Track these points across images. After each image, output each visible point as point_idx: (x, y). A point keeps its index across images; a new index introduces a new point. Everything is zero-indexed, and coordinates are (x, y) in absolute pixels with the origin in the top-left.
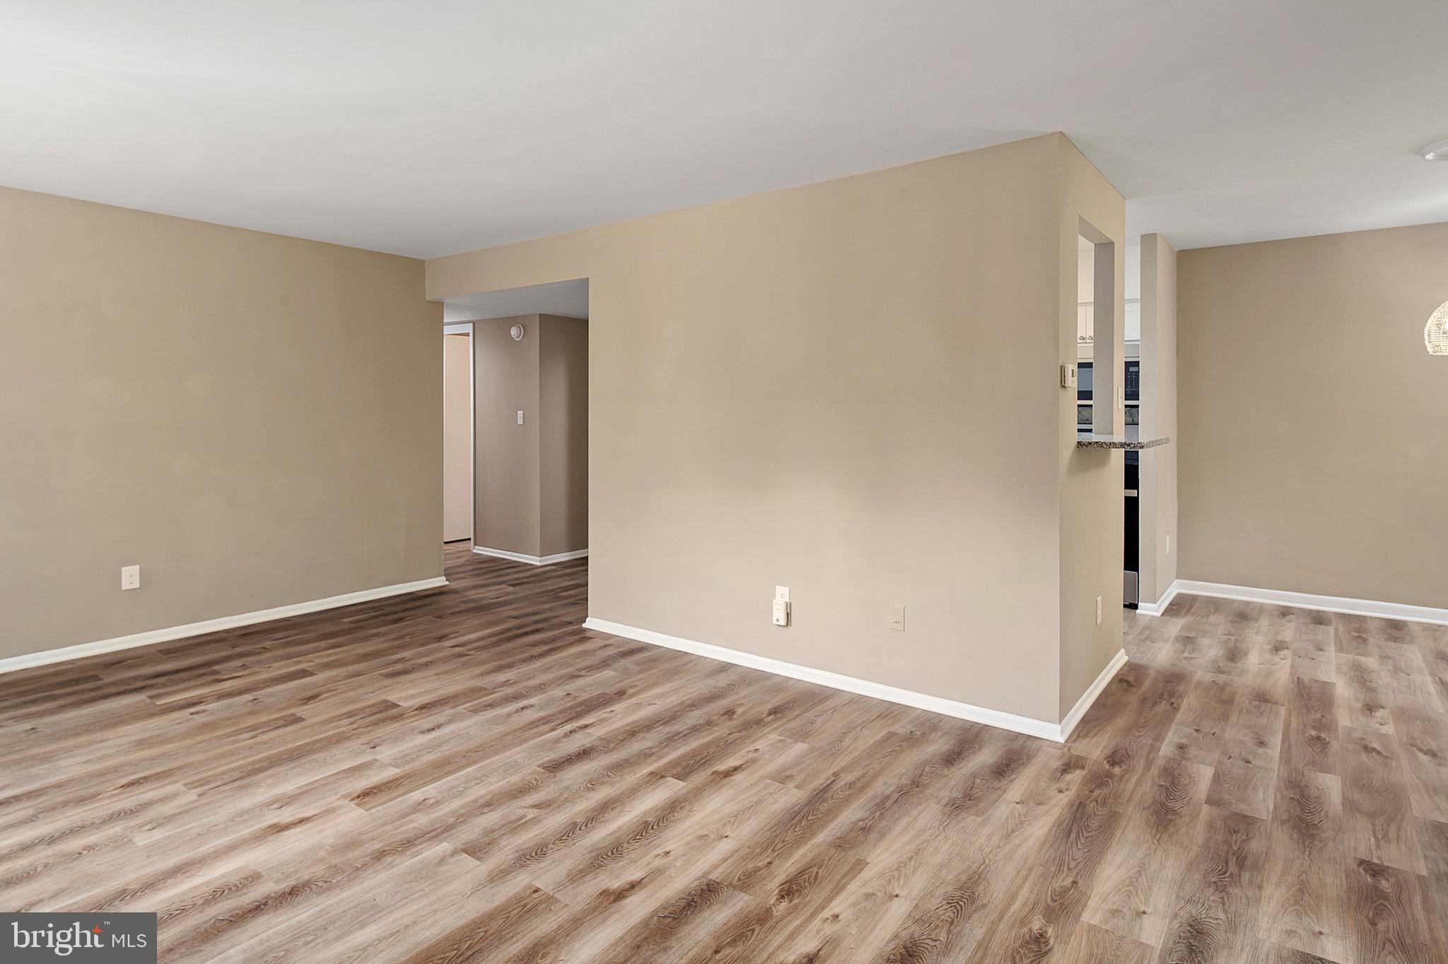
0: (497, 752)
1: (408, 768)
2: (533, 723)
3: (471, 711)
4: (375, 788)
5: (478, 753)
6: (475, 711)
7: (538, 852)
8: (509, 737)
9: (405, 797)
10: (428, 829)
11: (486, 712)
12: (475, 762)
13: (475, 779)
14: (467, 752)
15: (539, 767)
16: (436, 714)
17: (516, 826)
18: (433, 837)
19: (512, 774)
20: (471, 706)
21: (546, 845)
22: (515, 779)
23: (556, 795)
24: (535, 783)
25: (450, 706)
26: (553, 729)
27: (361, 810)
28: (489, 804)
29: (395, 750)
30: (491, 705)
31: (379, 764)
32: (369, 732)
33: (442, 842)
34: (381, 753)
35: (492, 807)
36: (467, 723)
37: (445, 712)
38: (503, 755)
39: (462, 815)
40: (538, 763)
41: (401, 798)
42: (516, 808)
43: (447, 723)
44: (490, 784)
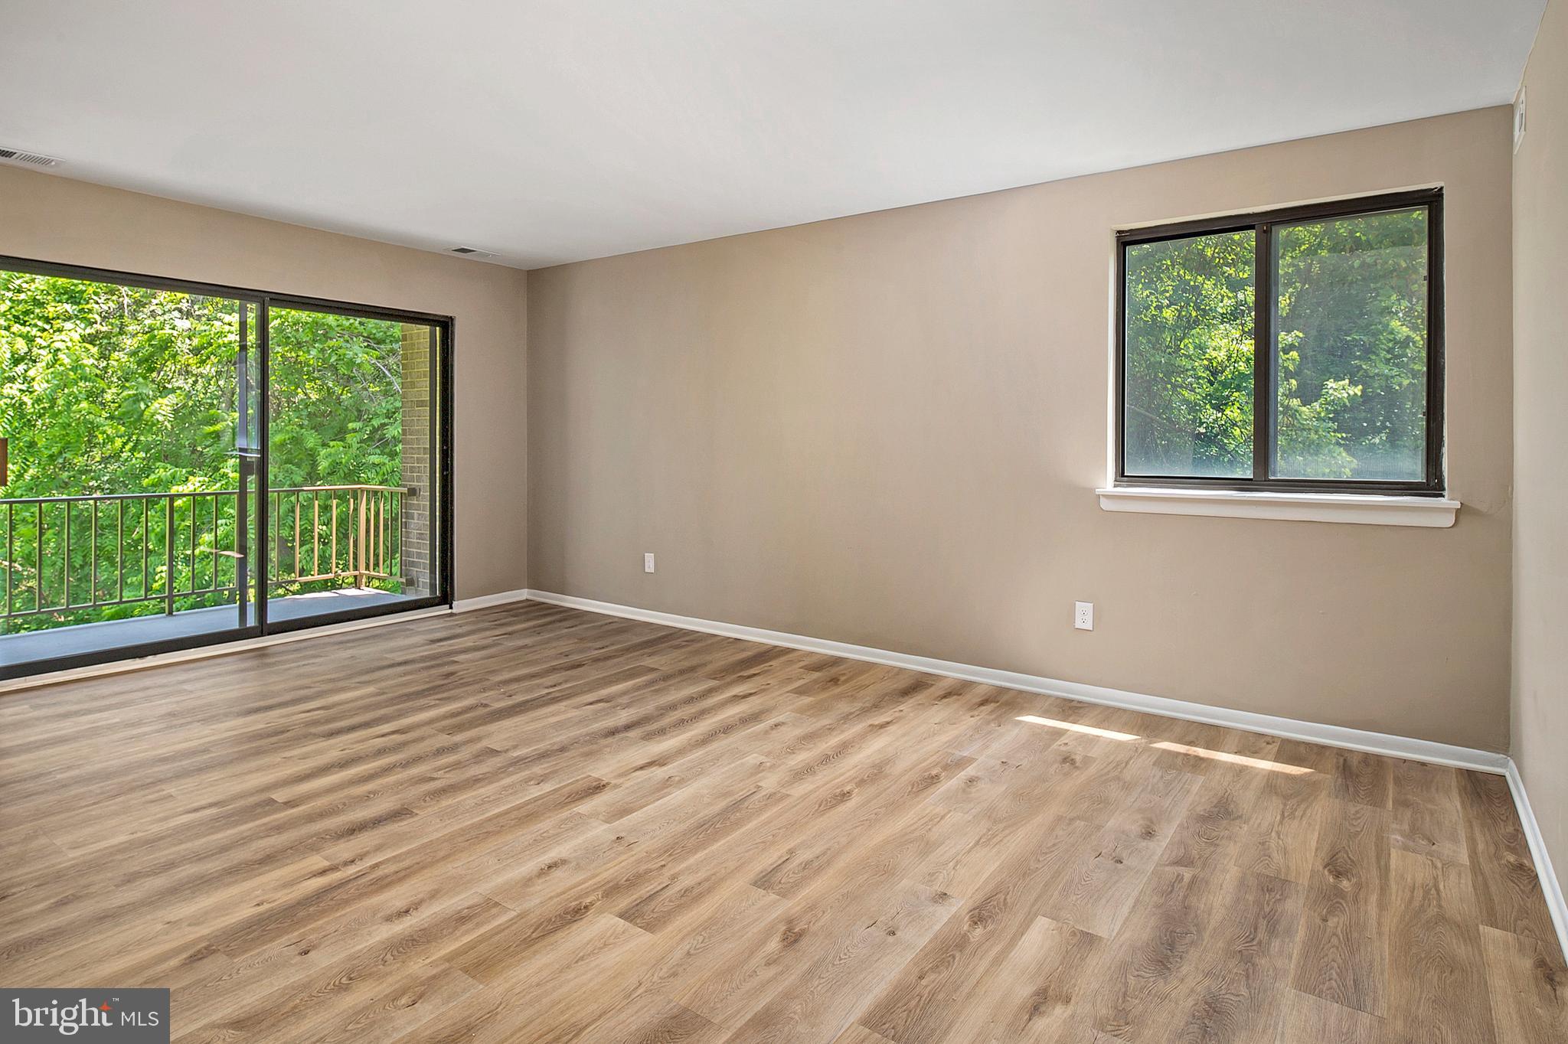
0: (463, 832)
1: (565, 814)
2: (401, 880)
3: (497, 904)
4: (593, 794)
5: (485, 831)
6: (490, 905)
7: (440, 752)
8: (441, 854)
9: (558, 786)
10: (530, 763)
11: (470, 903)
12: (490, 819)
13: (489, 802)
14: (499, 832)
15: (417, 814)
16: (551, 898)
17: (457, 766)
18: (527, 758)
19: (450, 806)
20: (494, 917)
21: (434, 754)
22: (446, 802)
23: (410, 788)
24: (427, 798)
25: (533, 918)
26: (376, 866)
27: (596, 776)
28: (476, 781)
29: (589, 835)
30: (461, 919)
31: (601, 817)
32: (639, 862)
33: (516, 758)
34: (604, 830)
35: (474, 778)
36: (499, 880)
37: (538, 901)
38: (457, 827)
39: (502, 772)
40: (415, 819)
41: (562, 785)
42: (454, 777)
43: (530, 879)
44: (474, 797)
